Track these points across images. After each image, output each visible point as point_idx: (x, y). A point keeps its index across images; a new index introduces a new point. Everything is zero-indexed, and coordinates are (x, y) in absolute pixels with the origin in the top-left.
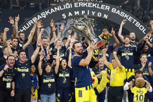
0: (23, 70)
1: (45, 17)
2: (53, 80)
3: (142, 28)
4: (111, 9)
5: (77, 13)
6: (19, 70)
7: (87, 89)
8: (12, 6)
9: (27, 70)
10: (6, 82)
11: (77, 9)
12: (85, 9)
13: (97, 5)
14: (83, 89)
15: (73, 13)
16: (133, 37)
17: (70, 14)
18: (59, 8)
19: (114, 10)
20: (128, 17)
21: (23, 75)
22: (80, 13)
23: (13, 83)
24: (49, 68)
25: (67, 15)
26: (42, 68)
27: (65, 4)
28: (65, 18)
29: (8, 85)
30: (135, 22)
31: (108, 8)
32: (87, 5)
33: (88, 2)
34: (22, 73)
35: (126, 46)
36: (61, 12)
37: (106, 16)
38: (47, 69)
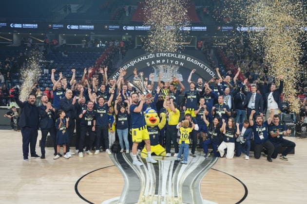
0: (101, 112)
1: (133, 65)
2: (126, 119)
3: (211, 73)
4: (186, 58)
5: (158, 61)
6: (98, 111)
7: (140, 130)
8: (136, 45)
9: (105, 112)
10: (87, 121)
11: (158, 59)
12: (165, 58)
13: (174, 55)
14: (137, 130)
15: (155, 62)
16: (200, 82)
17: (153, 63)
18: (144, 58)
19: (189, 59)
20: (201, 65)
21: (102, 115)
22: (161, 61)
23: (95, 121)
24: (123, 110)
25: (151, 63)
26: (117, 109)
27: (149, 55)
28: (149, 65)
29: (89, 123)
30: (206, 69)
31: (184, 57)
32: (167, 54)
33: (168, 53)
34: (100, 113)
35: (191, 90)
36: (146, 61)
37: (182, 64)
38: (121, 110)
